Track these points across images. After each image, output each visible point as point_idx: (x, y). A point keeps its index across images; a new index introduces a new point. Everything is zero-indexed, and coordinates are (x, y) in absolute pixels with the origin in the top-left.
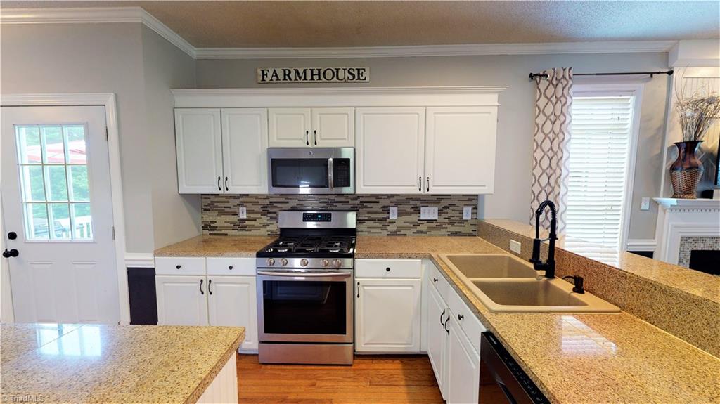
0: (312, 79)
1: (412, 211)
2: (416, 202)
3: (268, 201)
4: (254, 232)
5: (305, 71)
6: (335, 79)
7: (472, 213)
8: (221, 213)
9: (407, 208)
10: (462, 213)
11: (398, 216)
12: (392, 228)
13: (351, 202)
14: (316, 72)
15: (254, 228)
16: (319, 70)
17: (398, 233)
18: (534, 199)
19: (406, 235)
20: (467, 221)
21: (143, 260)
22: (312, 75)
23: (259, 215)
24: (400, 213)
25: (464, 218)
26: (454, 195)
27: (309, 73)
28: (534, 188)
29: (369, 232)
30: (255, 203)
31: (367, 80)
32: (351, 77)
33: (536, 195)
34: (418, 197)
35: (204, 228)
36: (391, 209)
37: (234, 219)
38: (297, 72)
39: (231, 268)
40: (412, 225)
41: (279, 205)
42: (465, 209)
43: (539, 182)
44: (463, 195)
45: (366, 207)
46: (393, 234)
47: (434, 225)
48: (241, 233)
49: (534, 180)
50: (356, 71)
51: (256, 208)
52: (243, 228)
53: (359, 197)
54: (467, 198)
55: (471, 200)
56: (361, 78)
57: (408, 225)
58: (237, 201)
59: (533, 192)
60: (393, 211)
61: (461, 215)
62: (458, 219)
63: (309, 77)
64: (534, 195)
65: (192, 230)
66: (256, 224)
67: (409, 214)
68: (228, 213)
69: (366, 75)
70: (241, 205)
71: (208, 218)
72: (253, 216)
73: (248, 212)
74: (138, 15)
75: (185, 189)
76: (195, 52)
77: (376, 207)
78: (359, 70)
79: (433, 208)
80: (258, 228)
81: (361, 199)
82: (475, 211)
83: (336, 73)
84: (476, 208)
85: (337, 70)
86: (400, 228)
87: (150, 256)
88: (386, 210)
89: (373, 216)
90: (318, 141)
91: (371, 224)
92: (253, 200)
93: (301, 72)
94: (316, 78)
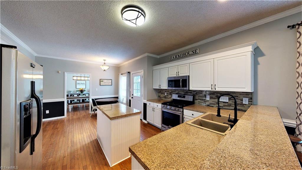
0: (182, 56)
1: (216, 97)
2: (217, 94)
3: (171, 91)
4: (168, 99)
5: (180, 55)
6: (188, 55)
7: (249, 101)
8: (162, 94)
9: (214, 96)
10: (243, 101)
11: (210, 99)
12: (207, 103)
13: (193, 93)
14: (183, 54)
15: (168, 98)
16: (184, 53)
17: (210, 105)
18: (298, 97)
19: (213, 106)
20: (246, 104)
21: (145, 102)
22: (182, 55)
23: (169, 95)
24: (211, 98)
25: (243, 103)
26: (236, 92)
27: (181, 55)
28: (298, 90)
29: (199, 104)
30: (168, 92)
31: (198, 52)
32: (193, 53)
33: (299, 95)
34: (218, 92)
35: (159, 97)
36: (207, 96)
37: (164, 95)
38: (178, 55)
39: (157, 106)
40: (216, 103)
41: (174, 92)
42: (244, 99)
43: (301, 86)
44: (242, 92)
45: (198, 95)
46: (208, 106)
47: (227, 104)
48: (165, 99)
49: (298, 85)
50: (195, 51)
51: (169, 93)
52: (166, 98)
53: (195, 91)
54: (245, 94)
55: (248, 95)
56: (196, 52)
57: (214, 103)
58: (165, 91)
59: (298, 93)
60: (208, 97)
61: (242, 101)
62: (240, 103)
63: (181, 56)
64: (298, 94)
65: (156, 97)
66: (168, 97)
67: (215, 98)
68: (163, 94)
69: (198, 51)
70: (165, 92)
71: (160, 94)
72: (168, 95)
73: (167, 94)
74: (146, 54)
75: (154, 88)
76: (158, 57)
77: (201, 95)
78: (195, 50)
79: (226, 97)
80: (169, 98)
81: (196, 92)
82: (250, 100)
83: (188, 53)
84: (251, 99)
85: (189, 52)
86: (211, 104)
87: (146, 101)
88: (205, 96)
89: (200, 98)
90: (179, 74)
91: (200, 101)
92: (168, 91)
93: (179, 55)
94: (183, 56)
